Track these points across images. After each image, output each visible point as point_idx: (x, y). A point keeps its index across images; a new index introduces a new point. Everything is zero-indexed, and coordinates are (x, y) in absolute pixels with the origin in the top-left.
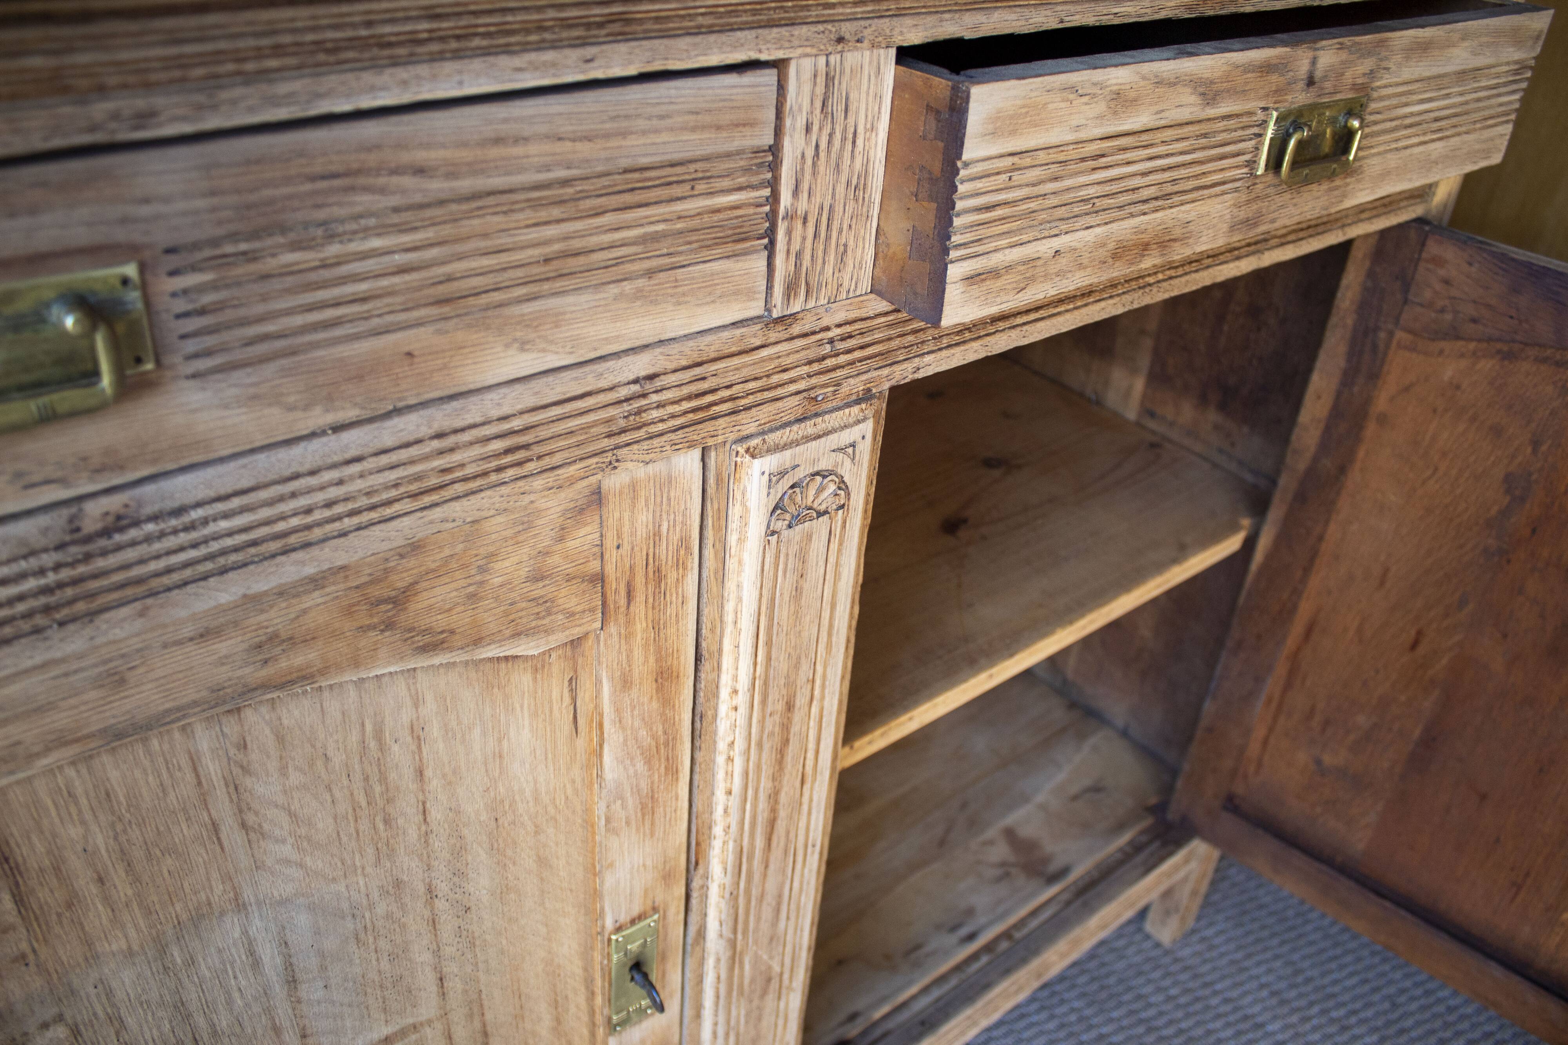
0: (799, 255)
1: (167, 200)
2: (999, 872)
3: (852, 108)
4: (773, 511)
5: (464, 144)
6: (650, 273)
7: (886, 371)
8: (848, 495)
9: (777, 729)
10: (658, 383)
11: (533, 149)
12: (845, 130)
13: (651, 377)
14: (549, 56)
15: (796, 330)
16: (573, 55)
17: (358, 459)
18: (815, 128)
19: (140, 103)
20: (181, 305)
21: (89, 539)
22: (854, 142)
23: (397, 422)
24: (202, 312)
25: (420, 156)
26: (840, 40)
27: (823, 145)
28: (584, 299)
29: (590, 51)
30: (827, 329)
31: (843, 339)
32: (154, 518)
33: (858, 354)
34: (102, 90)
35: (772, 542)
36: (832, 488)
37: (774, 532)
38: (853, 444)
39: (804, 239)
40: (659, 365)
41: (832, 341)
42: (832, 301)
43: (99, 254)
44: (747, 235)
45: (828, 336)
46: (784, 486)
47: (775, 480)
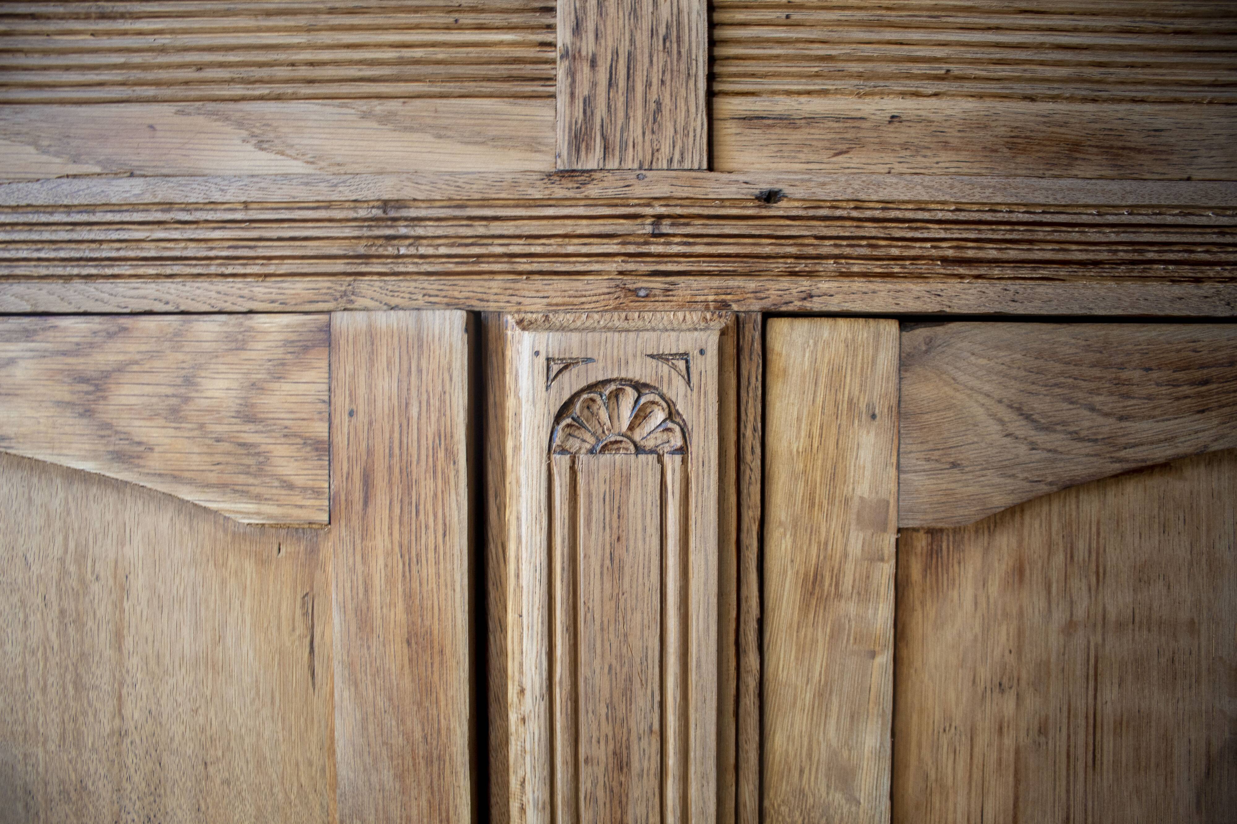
0: (588, 102)
4: (558, 418)
7: (752, 284)
8: (686, 434)
9: (600, 793)
10: (405, 212)
13: (399, 206)
15: (593, 191)
30: (649, 202)
31: (676, 222)
33: (701, 250)
35: (561, 463)
36: (659, 416)
37: (563, 451)
38: (685, 356)
39: (594, 85)
40: (408, 193)
41: (657, 219)
42: (646, 168)
44: (526, 79)
45: (649, 211)
46: (572, 382)
47: (555, 369)
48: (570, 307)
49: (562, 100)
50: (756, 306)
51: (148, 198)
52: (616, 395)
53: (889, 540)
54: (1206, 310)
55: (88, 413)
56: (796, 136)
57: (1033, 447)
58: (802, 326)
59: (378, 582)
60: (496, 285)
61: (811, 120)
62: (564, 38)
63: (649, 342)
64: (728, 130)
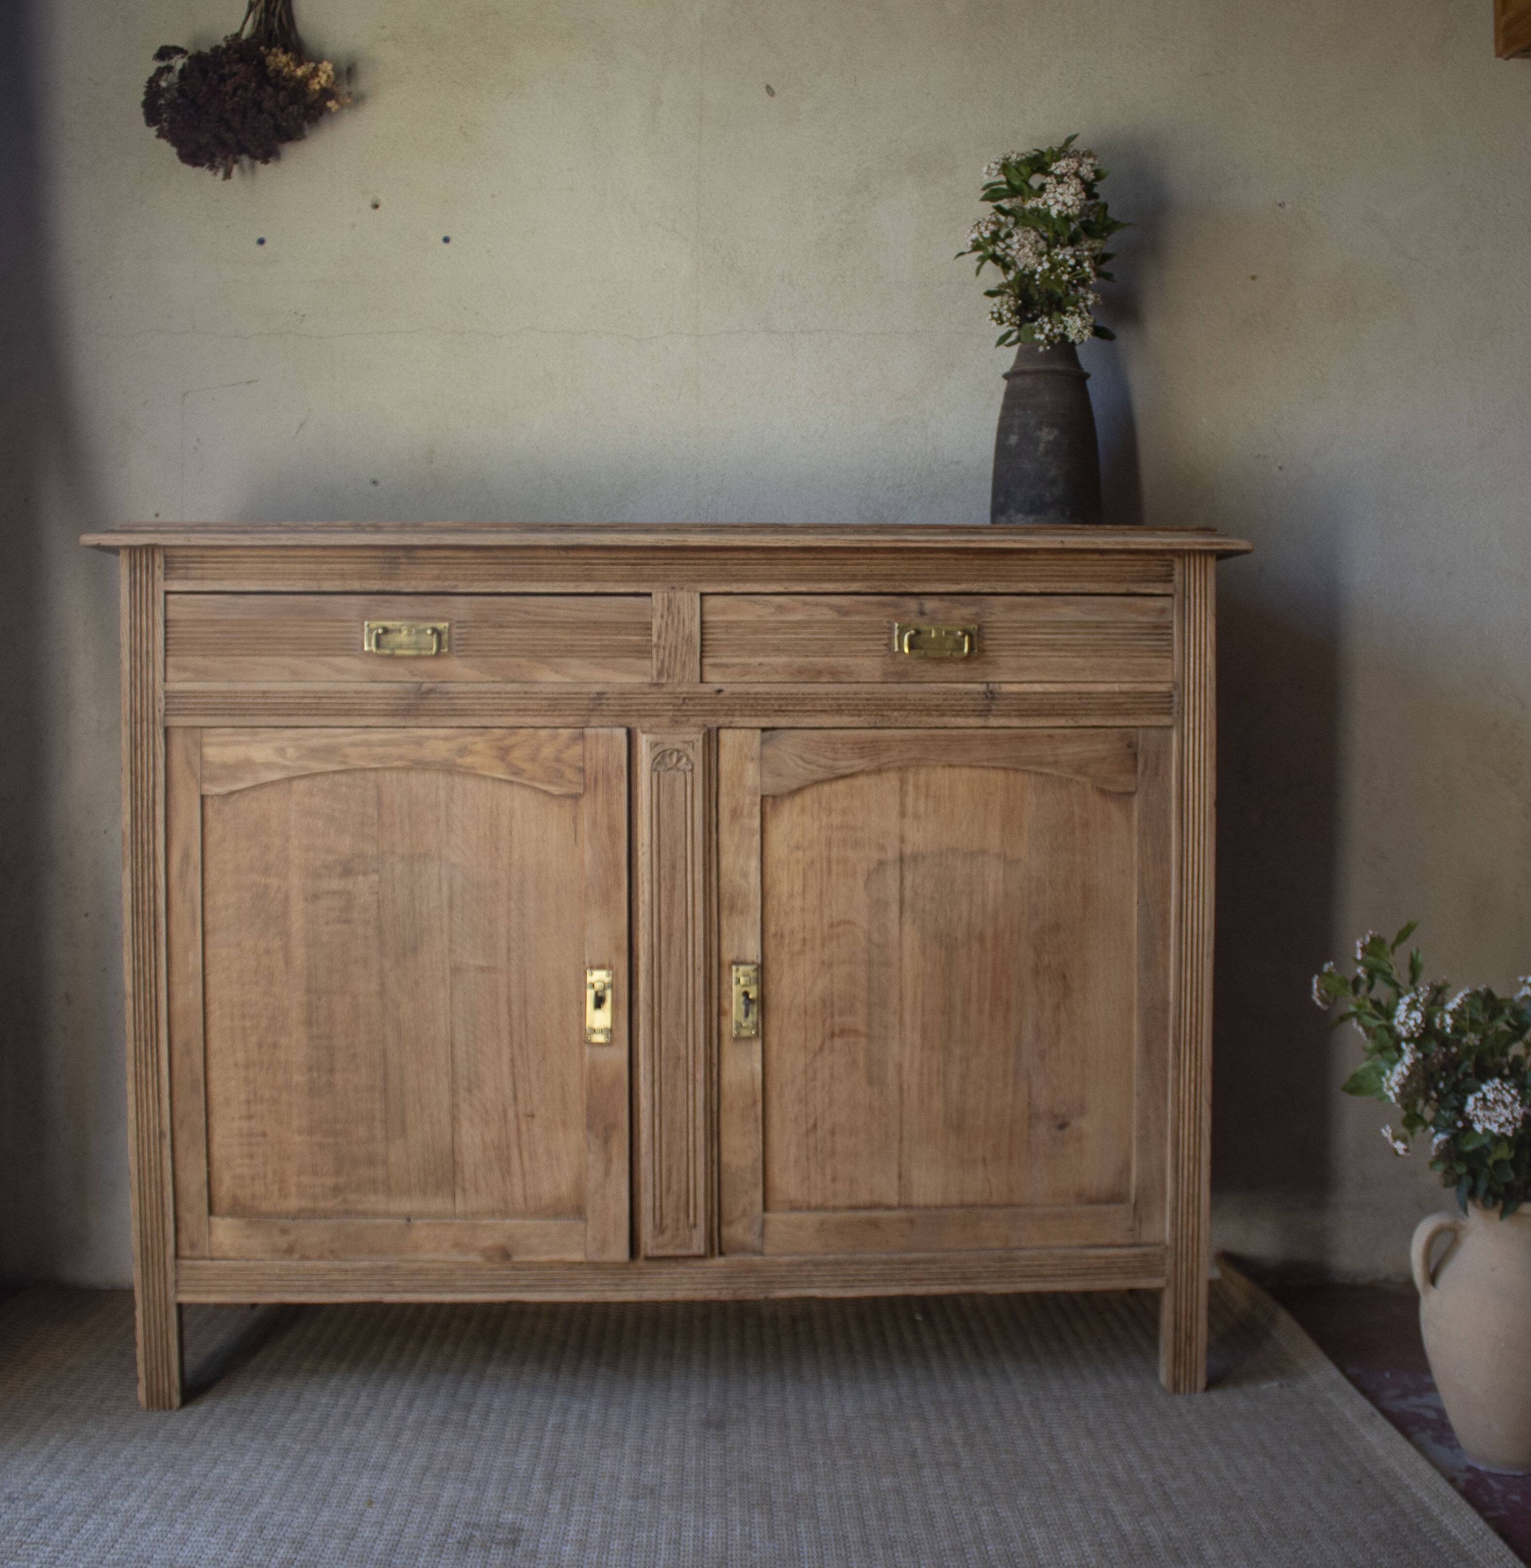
0: (663, 662)
1: (459, 609)
3: (682, 611)
4: (654, 760)
5: (541, 607)
6: (604, 658)
7: (714, 719)
8: (693, 765)
9: (667, 876)
10: (607, 696)
11: (562, 611)
12: (679, 619)
13: (603, 693)
14: (564, 584)
15: (664, 690)
16: (572, 584)
17: (500, 693)
18: (665, 617)
19: (454, 583)
20: (458, 637)
21: (423, 693)
22: (684, 624)
23: (512, 684)
24: (463, 639)
25: (527, 609)
26: (673, 588)
28: (578, 661)
29: (577, 584)
30: (682, 693)
31: (690, 699)
32: (441, 692)
33: (698, 708)
34: (447, 580)
35: (655, 774)
36: (685, 760)
37: (655, 770)
38: (692, 742)
39: (664, 656)
40: (606, 690)
41: (684, 699)
42: (680, 683)
43: (442, 619)
44: (642, 652)
45: (682, 696)
46: (658, 750)
47: (654, 745)
48: (657, 726)
49: (654, 661)
50: (715, 726)
51: (519, 690)
52: (671, 754)
53: (758, 799)
54: (861, 725)
55: (502, 759)
56: (729, 670)
57: (805, 769)
58: (730, 731)
59: (599, 811)
60: (634, 719)
61: (734, 665)
62: (655, 639)
63: (682, 737)
64: (707, 669)
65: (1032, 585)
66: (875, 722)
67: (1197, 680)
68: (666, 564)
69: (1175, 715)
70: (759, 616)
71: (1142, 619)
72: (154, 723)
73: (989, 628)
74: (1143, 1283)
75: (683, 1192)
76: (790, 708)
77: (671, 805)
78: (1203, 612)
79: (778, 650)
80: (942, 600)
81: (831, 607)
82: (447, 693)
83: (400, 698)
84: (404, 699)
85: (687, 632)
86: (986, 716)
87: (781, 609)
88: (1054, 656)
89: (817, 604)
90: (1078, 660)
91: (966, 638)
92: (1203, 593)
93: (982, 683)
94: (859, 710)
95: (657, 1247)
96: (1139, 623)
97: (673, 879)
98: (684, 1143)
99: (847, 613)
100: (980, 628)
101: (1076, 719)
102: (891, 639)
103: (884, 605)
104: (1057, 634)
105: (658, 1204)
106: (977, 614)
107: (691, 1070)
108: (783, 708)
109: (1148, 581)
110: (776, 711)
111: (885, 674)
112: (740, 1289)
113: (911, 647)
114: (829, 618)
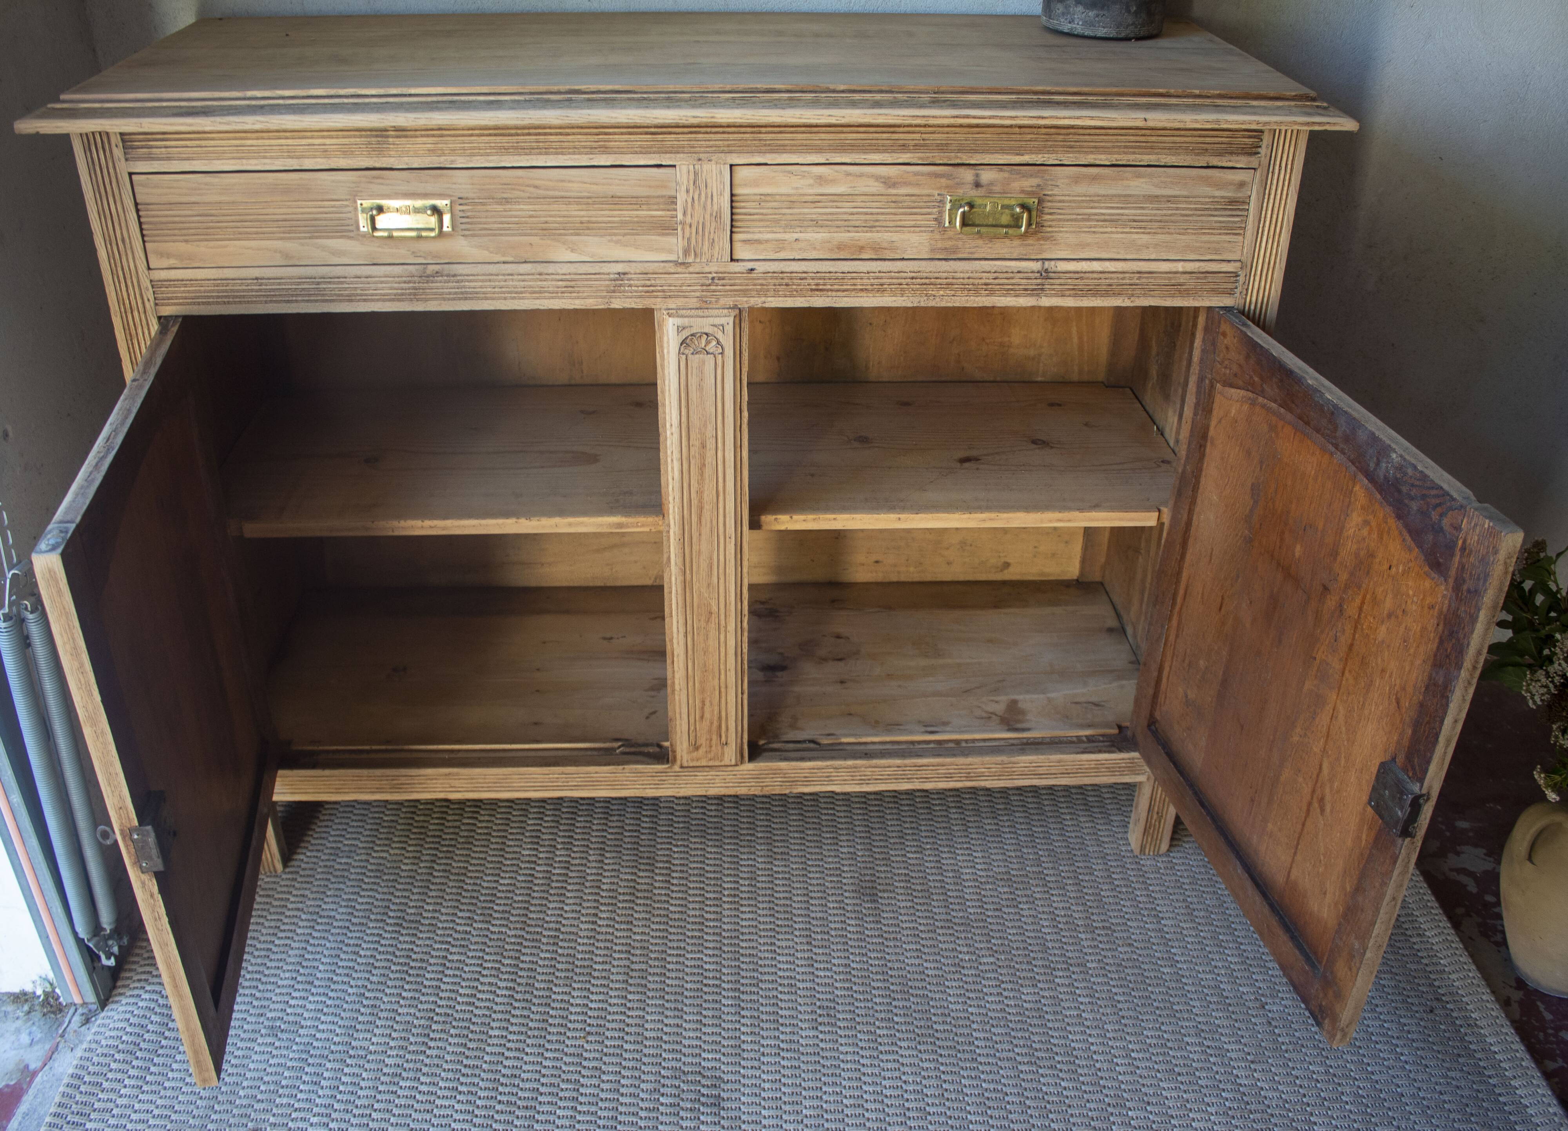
0: (689, 239)
1: (460, 184)
2: (984, 715)
3: (709, 185)
4: (681, 344)
5: (551, 180)
6: (625, 235)
7: (745, 299)
8: (723, 349)
9: (697, 455)
10: (626, 276)
11: (575, 185)
12: (706, 194)
13: (624, 274)
14: (576, 156)
15: (691, 269)
16: (585, 157)
17: (512, 275)
18: (691, 191)
19: (453, 158)
20: (462, 214)
21: (428, 276)
22: (712, 199)
23: (525, 265)
24: (468, 217)
25: (537, 183)
26: (700, 160)
27: (696, 197)
28: (596, 239)
29: (591, 156)
30: (710, 273)
31: (719, 279)
32: (448, 276)
33: (728, 288)
34: (443, 154)
35: (683, 358)
36: (714, 343)
37: (684, 354)
38: (722, 325)
39: (691, 233)
40: (627, 270)
41: (713, 279)
42: (709, 261)
43: (441, 196)
44: (667, 228)
45: (710, 276)
46: (686, 333)
47: (680, 329)
48: (684, 309)
49: (680, 239)
50: (747, 306)
51: (533, 271)
52: (700, 337)
56: (762, 247)
60: (659, 300)
61: (767, 241)
62: (680, 216)
63: (711, 321)
64: (737, 246)
65: (1103, 157)
66: (919, 302)
67: (1267, 260)
68: (691, 133)
69: (1237, 295)
70: (797, 188)
71: (1218, 193)
72: (145, 312)
73: (1049, 201)
74: (1127, 779)
75: (716, 718)
76: (829, 287)
77: (700, 388)
78: (1286, 188)
79: (816, 224)
80: (1001, 170)
81: (877, 178)
82: (454, 276)
83: (405, 282)
84: (409, 282)
85: (715, 207)
86: (1038, 295)
87: (821, 180)
88: (1117, 233)
89: (861, 175)
90: (1142, 236)
91: (1025, 215)
92: (1289, 166)
93: (1037, 260)
94: (902, 290)
95: (692, 760)
96: (1214, 197)
97: (703, 457)
98: (717, 681)
99: (894, 185)
100: (1040, 201)
101: (1132, 299)
102: (941, 213)
103: (937, 176)
104: (1122, 208)
105: (692, 728)
106: (1039, 186)
107: (723, 623)
108: (821, 287)
109: (1231, 153)
110: (812, 290)
111: (933, 251)
112: (767, 786)
113: (964, 224)
114: (873, 190)
